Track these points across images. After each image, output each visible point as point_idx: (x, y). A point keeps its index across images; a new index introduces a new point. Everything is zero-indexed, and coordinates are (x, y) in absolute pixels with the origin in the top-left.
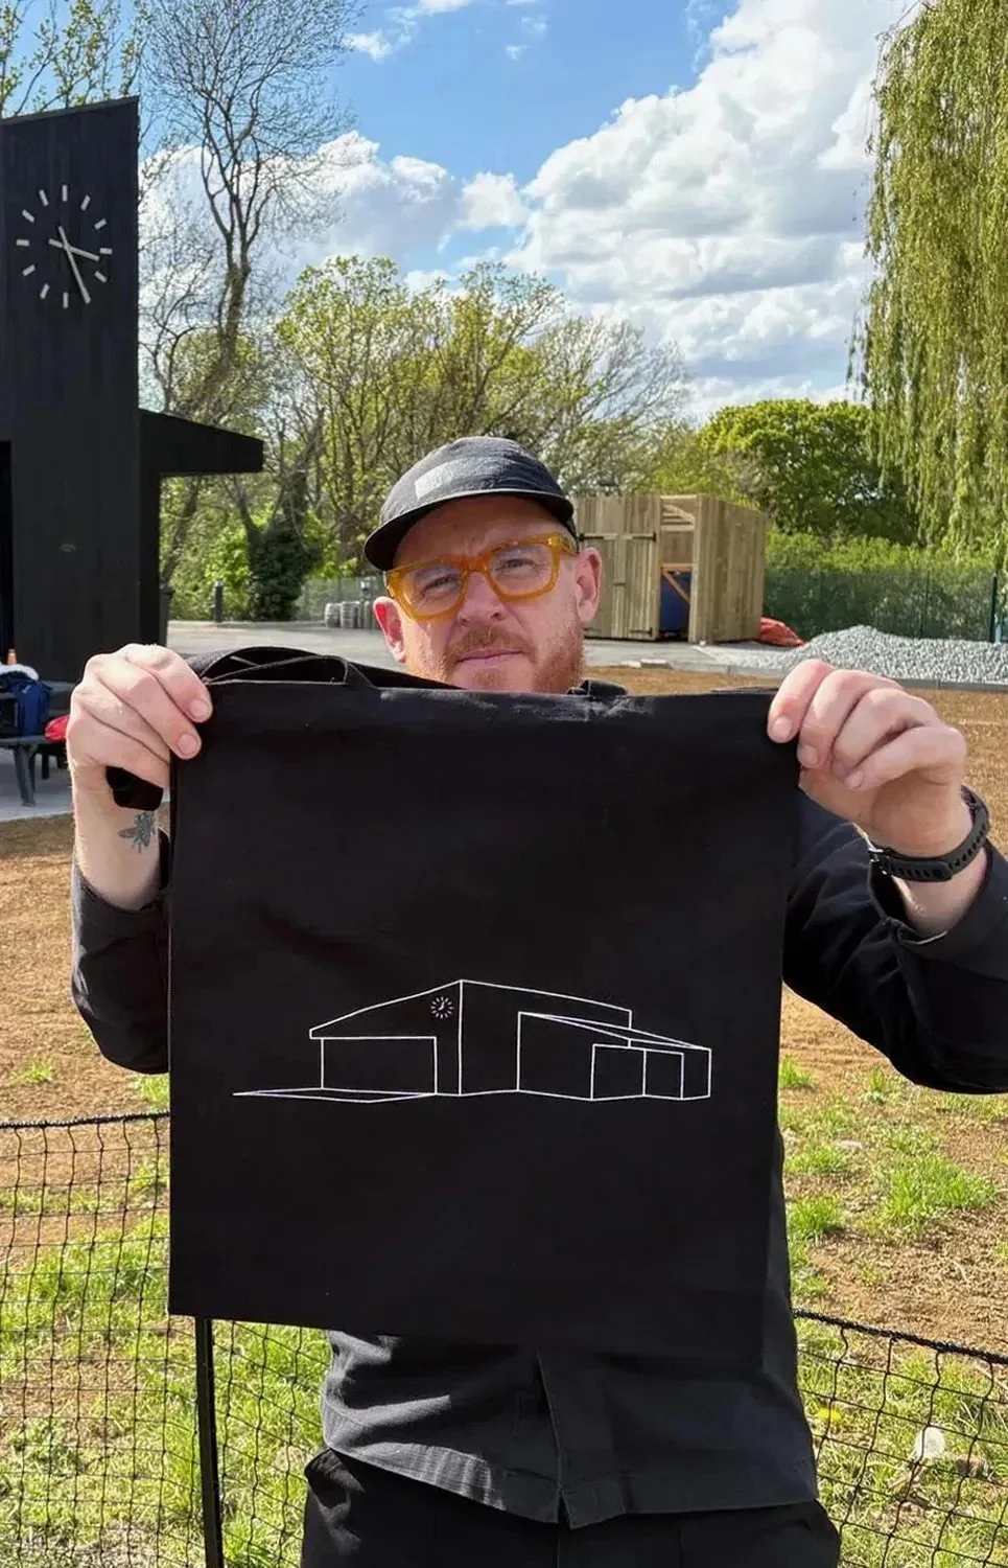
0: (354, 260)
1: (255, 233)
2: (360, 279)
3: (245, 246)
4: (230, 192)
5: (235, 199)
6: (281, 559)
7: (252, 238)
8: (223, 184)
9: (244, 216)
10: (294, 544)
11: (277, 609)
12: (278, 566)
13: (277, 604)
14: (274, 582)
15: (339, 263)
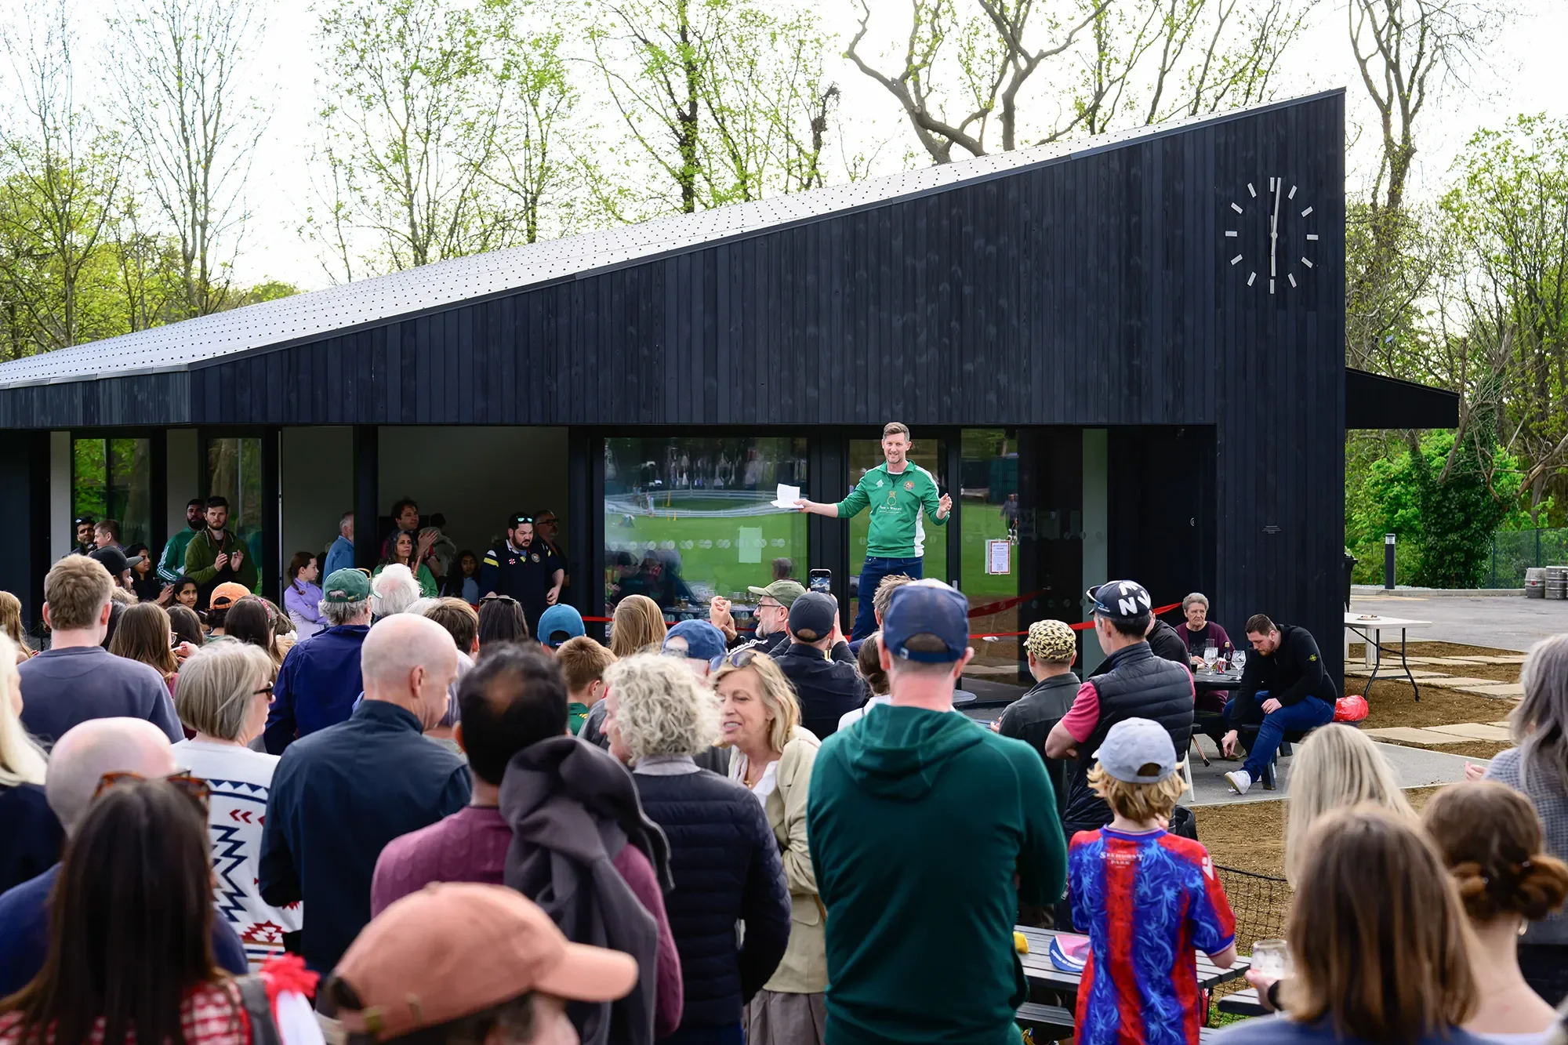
0: (1542, 117)
1: (1419, 104)
2: (1550, 140)
3: (1407, 119)
4: (1386, 55)
5: (1393, 66)
6: (1463, 507)
7: (1415, 111)
8: (1376, 46)
9: (1406, 88)
10: (1480, 489)
11: (1460, 570)
12: (1460, 516)
13: (1461, 564)
14: (1453, 537)
15: (1522, 122)
